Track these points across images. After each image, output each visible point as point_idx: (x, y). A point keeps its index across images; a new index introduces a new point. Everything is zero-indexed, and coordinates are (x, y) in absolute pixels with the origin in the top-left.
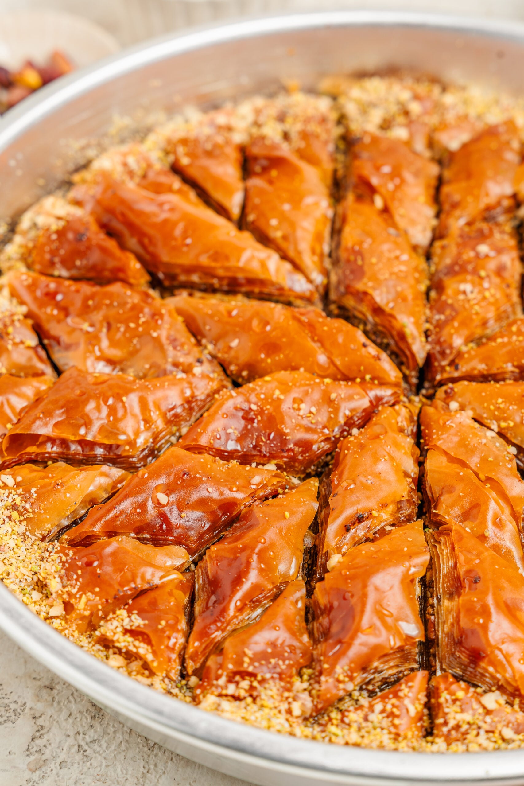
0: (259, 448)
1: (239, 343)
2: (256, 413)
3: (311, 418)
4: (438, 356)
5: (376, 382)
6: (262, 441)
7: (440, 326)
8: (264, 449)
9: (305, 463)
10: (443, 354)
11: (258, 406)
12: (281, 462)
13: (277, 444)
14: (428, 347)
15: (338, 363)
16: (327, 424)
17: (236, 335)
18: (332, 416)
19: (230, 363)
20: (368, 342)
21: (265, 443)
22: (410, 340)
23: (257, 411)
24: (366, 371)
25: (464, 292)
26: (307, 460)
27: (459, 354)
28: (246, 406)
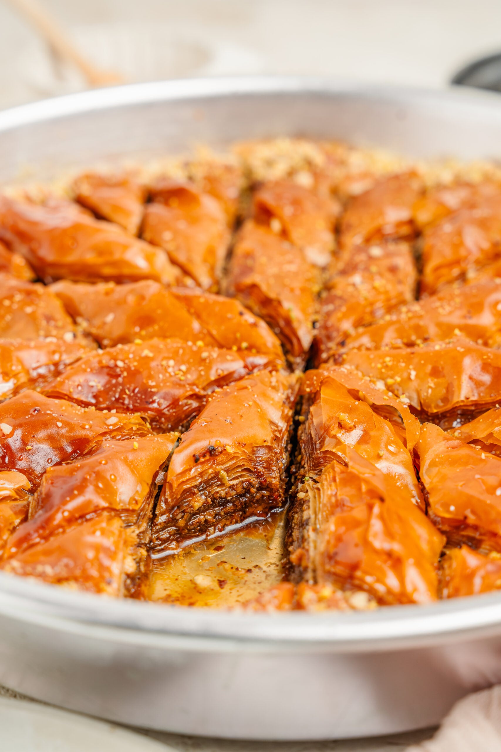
0: (121, 401)
1: (115, 318)
2: (122, 369)
3: (179, 376)
4: (324, 339)
5: (254, 351)
6: (126, 394)
7: (328, 314)
8: (126, 402)
9: (172, 420)
10: (329, 338)
11: (124, 363)
12: (145, 415)
13: (141, 397)
14: (315, 332)
15: (214, 332)
16: (197, 382)
17: (110, 310)
18: (203, 373)
19: (104, 338)
20: (245, 311)
21: (129, 396)
22: (295, 324)
23: (124, 367)
24: (243, 339)
25: (354, 285)
26: (174, 416)
27: (347, 336)
28: (112, 363)
